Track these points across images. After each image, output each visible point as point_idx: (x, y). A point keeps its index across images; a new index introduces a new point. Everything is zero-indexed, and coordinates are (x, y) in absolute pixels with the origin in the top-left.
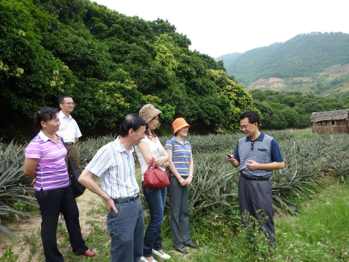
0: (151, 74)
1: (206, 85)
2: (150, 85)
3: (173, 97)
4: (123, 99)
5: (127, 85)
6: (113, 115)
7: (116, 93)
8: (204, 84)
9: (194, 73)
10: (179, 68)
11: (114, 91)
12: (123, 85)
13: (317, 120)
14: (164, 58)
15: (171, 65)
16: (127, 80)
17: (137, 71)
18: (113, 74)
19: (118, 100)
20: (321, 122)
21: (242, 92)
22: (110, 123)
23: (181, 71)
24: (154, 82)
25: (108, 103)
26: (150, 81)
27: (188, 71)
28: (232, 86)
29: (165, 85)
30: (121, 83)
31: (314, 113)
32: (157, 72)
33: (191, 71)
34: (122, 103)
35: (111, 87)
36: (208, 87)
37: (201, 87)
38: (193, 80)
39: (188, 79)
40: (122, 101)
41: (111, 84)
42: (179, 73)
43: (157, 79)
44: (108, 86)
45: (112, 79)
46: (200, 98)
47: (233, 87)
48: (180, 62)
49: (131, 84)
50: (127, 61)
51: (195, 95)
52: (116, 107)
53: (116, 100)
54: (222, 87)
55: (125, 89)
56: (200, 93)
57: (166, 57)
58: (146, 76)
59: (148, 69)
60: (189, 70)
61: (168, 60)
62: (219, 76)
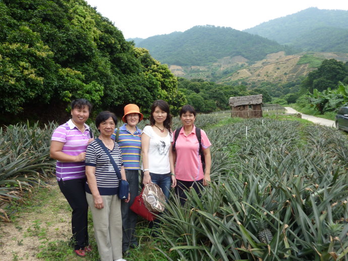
0: (69, 41)
1: (131, 62)
2: (69, 55)
4: (33, 71)
5: (39, 51)
6: (18, 94)
7: (22, 61)
8: (129, 61)
9: (119, 47)
10: (101, 39)
11: (18, 57)
12: (33, 49)
13: (236, 105)
14: (84, 22)
15: (93, 33)
16: (38, 45)
17: (50, 35)
18: (15, 33)
19: (26, 72)
20: (239, 106)
21: (168, 73)
22: (14, 105)
23: (103, 43)
24: (74, 51)
25: (12, 76)
26: (68, 50)
27: (111, 43)
28: (157, 66)
29: (88, 56)
30: (29, 47)
31: (232, 98)
32: (78, 38)
33: (115, 43)
34: (33, 76)
35: (13, 50)
36: (133, 65)
37: (126, 64)
38: (117, 55)
39: (111, 53)
40: (32, 73)
41: (14, 46)
42: (101, 45)
43: (79, 48)
44: (9, 49)
45: (14, 40)
46: (125, 78)
47: (158, 67)
48: (102, 32)
49: (44, 50)
50: (33, 20)
51: (119, 73)
52: (23, 83)
53: (22, 72)
54: (147, 66)
55: (36, 57)
56: (124, 72)
57: (86, 22)
58: (63, 43)
59: (65, 33)
60: (113, 42)
61: (89, 27)
62: (143, 54)
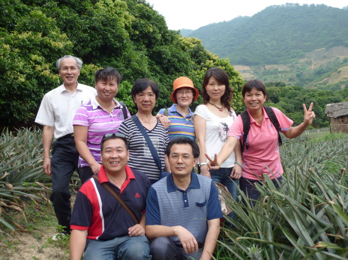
0: (93, 28)
1: (177, 57)
2: (92, 47)
3: (134, 69)
4: (47, 66)
5: (54, 41)
6: (29, 96)
7: (34, 54)
8: (173, 56)
9: (159, 37)
10: (135, 27)
11: (29, 49)
12: (47, 39)
13: (336, 115)
14: (112, 5)
15: (124, 19)
16: (54, 33)
17: (68, 22)
18: (25, 20)
19: (39, 68)
20: (342, 117)
21: (230, 70)
22: (24, 110)
23: (137, 33)
24: (99, 42)
25: (21, 72)
26: (91, 40)
27: (149, 32)
28: (214, 61)
29: (117, 49)
30: (43, 36)
31: (330, 105)
32: (105, 25)
33: (154, 32)
34: (47, 73)
35: (24, 41)
36: (179, 61)
37: (169, 61)
38: (157, 48)
39: (149, 46)
40: (46, 69)
41: (24, 36)
42: (135, 35)
43: (105, 38)
44: (18, 39)
45: (24, 28)
46: (168, 79)
47: (216, 62)
48: (136, 17)
49: (61, 40)
50: (47, 4)
51: (159, 73)
52: (35, 81)
53: (34, 68)
54: (199, 63)
55: (51, 49)
56: (167, 71)
57: (115, 6)
58: (85, 31)
59: (87, 18)
60: (151, 30)
61: (118, 12)
62: (193, 46)
